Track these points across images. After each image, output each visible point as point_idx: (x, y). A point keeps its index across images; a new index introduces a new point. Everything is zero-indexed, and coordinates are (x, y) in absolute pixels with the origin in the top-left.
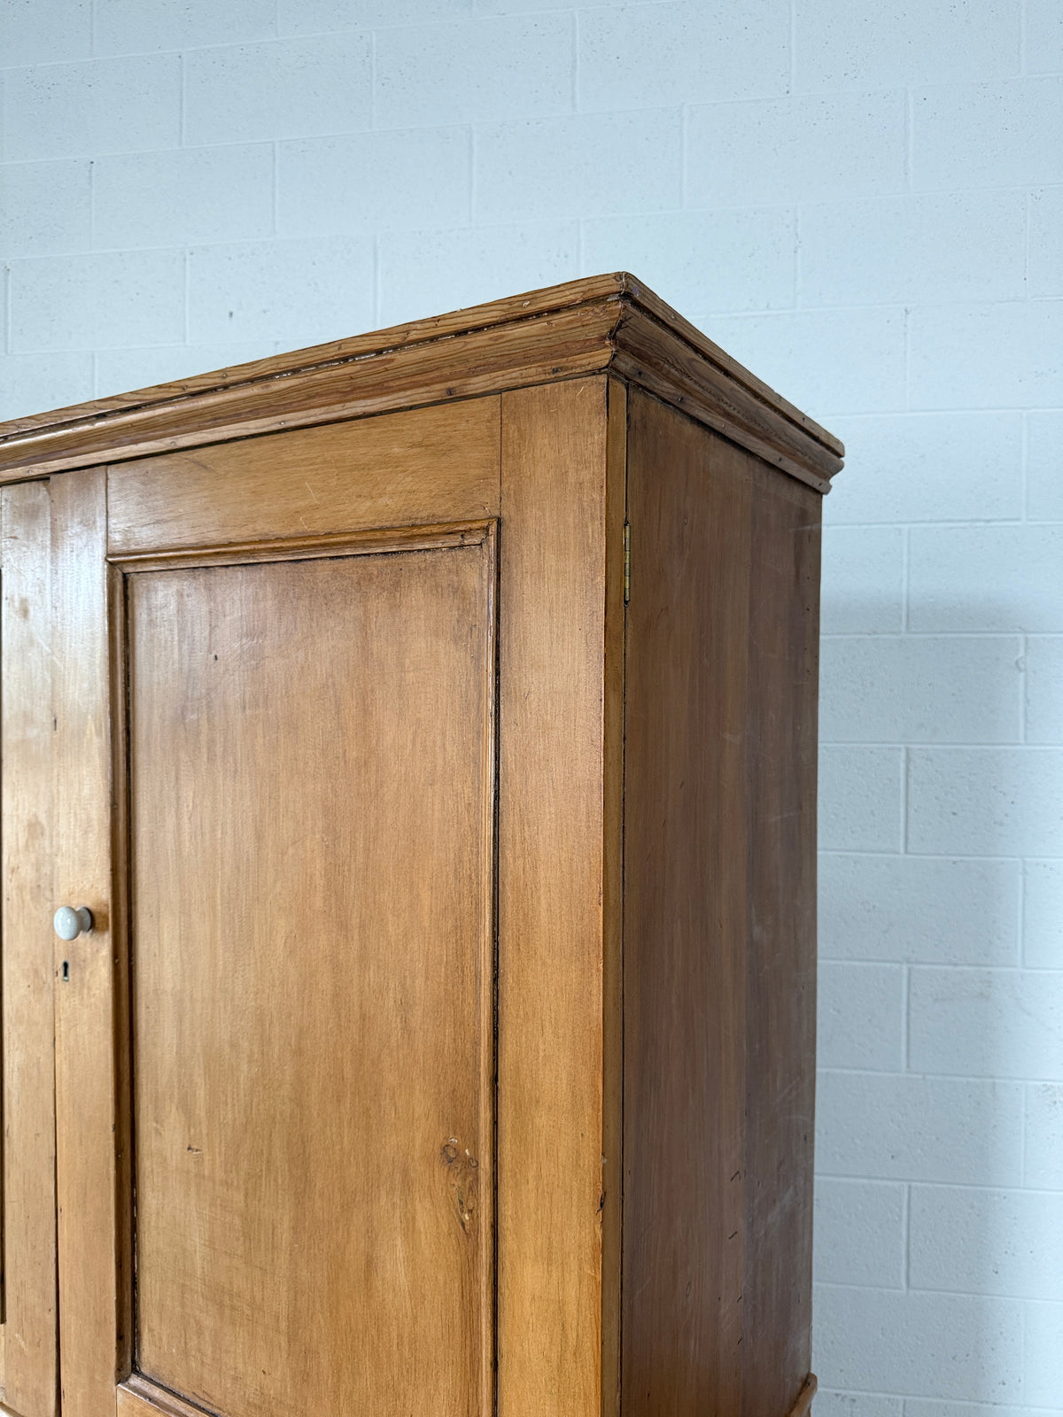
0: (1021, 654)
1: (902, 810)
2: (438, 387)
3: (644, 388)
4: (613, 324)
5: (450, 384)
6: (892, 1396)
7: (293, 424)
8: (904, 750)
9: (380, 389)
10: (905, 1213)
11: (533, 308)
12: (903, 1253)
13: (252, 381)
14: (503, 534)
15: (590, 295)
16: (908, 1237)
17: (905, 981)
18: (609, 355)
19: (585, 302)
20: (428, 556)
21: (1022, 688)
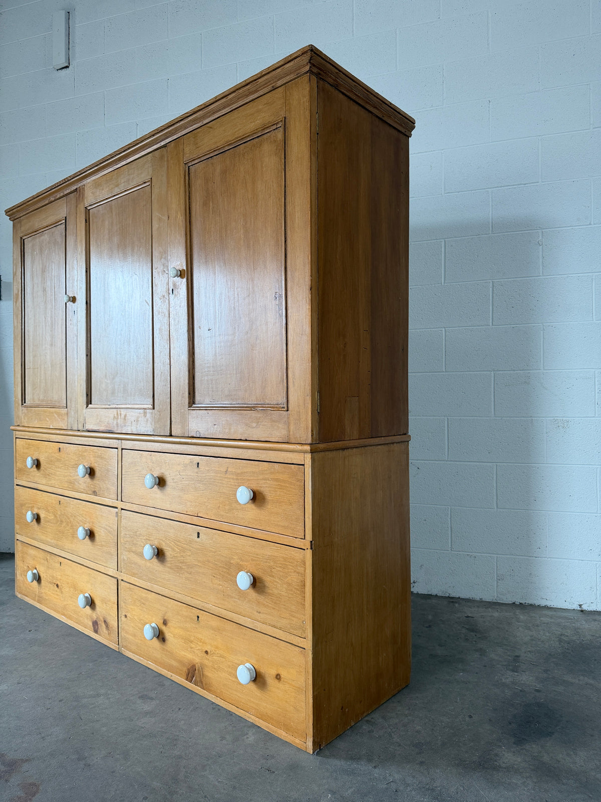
0: (540, 238)
1: (491, 308)
2: (270, 86)
3: (323, 79)
4: (309, 58)
5: (273, 85)
6: (491, 555)
7: (234, 108)
8: (491, 282)
9: (256, 91)
10: (495, 476)
11: (291, 58)
12: (495, 494)
13: (223, 98)
14: (286, 121)
15: (303, 52)
16: (497, 486)
17: (493, 379)
18: (309, 67)
19: (303, 54)
20: (269, 134)
21: (541, 253)
